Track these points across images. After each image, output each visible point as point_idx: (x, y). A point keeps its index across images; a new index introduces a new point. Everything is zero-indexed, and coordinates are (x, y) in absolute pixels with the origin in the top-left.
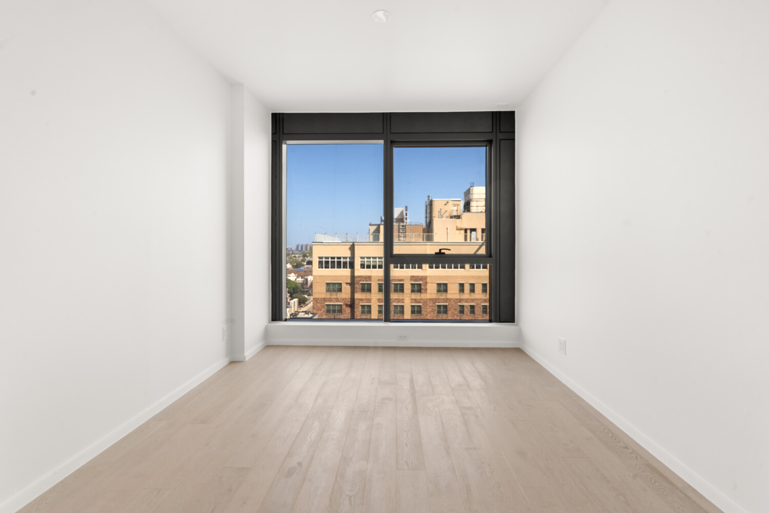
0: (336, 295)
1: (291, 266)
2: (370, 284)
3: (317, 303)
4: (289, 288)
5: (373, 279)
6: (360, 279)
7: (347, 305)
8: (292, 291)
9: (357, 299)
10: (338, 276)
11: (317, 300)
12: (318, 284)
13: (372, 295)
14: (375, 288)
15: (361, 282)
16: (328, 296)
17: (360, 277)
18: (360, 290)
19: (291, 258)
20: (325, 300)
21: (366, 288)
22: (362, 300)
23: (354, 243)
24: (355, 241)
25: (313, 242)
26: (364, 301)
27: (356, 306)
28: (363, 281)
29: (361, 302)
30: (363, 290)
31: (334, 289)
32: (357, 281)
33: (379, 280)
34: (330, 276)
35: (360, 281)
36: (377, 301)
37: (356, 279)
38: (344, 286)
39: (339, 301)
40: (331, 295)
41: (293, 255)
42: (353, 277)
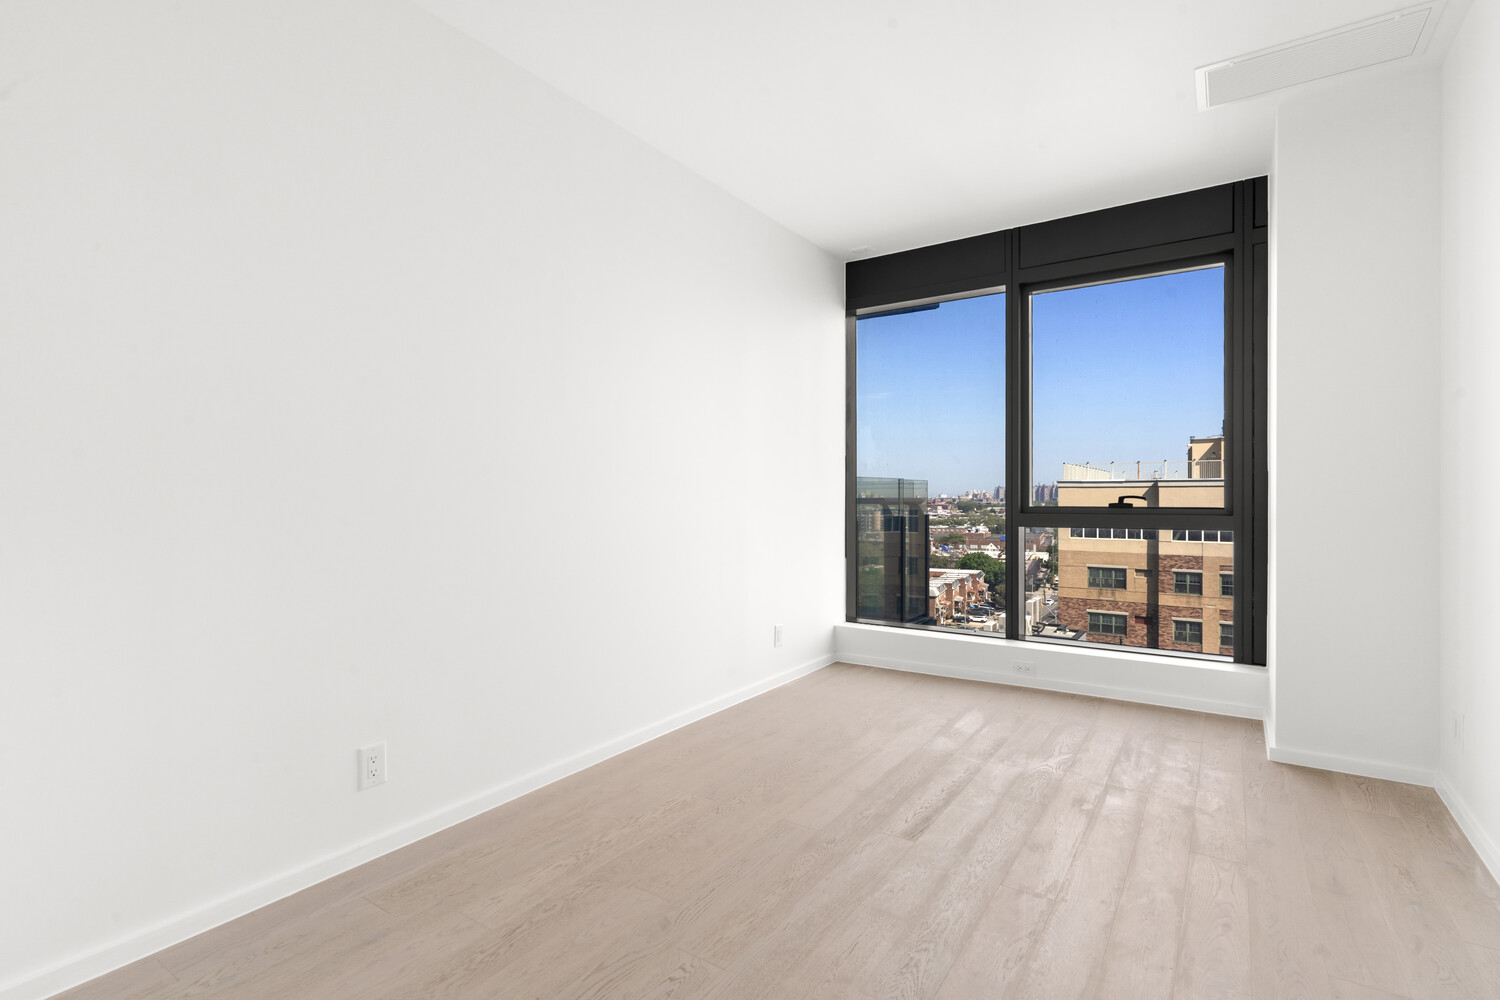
0: (1113, 594)
1: (987, 530)
2: (1200, 575)
3: (1069, 607)
4: (987, 573)
5: (1206, 564)
6: (1173, 563)
7: (1138, 617)
8: (993, 578)
9: (1163, 607)
10: (1118, 554)
11: (1068, 603)
12: (1070, 568)
13: (1205, 601)
14: (1211, 584)
15: (1173, 570)
16: (1094, 594)
17: (1171, 557)
18: (1173, 588)
19: (985, 513)
20: (1085, 602)
21: (1188, 583)
22: (1177, 609)
23: (1156, 482)
24: (1158, 477)
25: (1059, 482)
26: (1184, 613)
27: (1162, 622)
28: (1180, 567)
29: (1175, 613)
30: (1180, 588)
31: (1106, 580)
32: (1164, 567)
33: (1222, 568)
34: (1098, 554)
35: (1172, 566)
36: (1217, 615)
37: (1162, 563)
38: (1131, 576)
39: (1119, 609)
40: (1100, 594)
41: (989, 508)
42: (1153, 557)
